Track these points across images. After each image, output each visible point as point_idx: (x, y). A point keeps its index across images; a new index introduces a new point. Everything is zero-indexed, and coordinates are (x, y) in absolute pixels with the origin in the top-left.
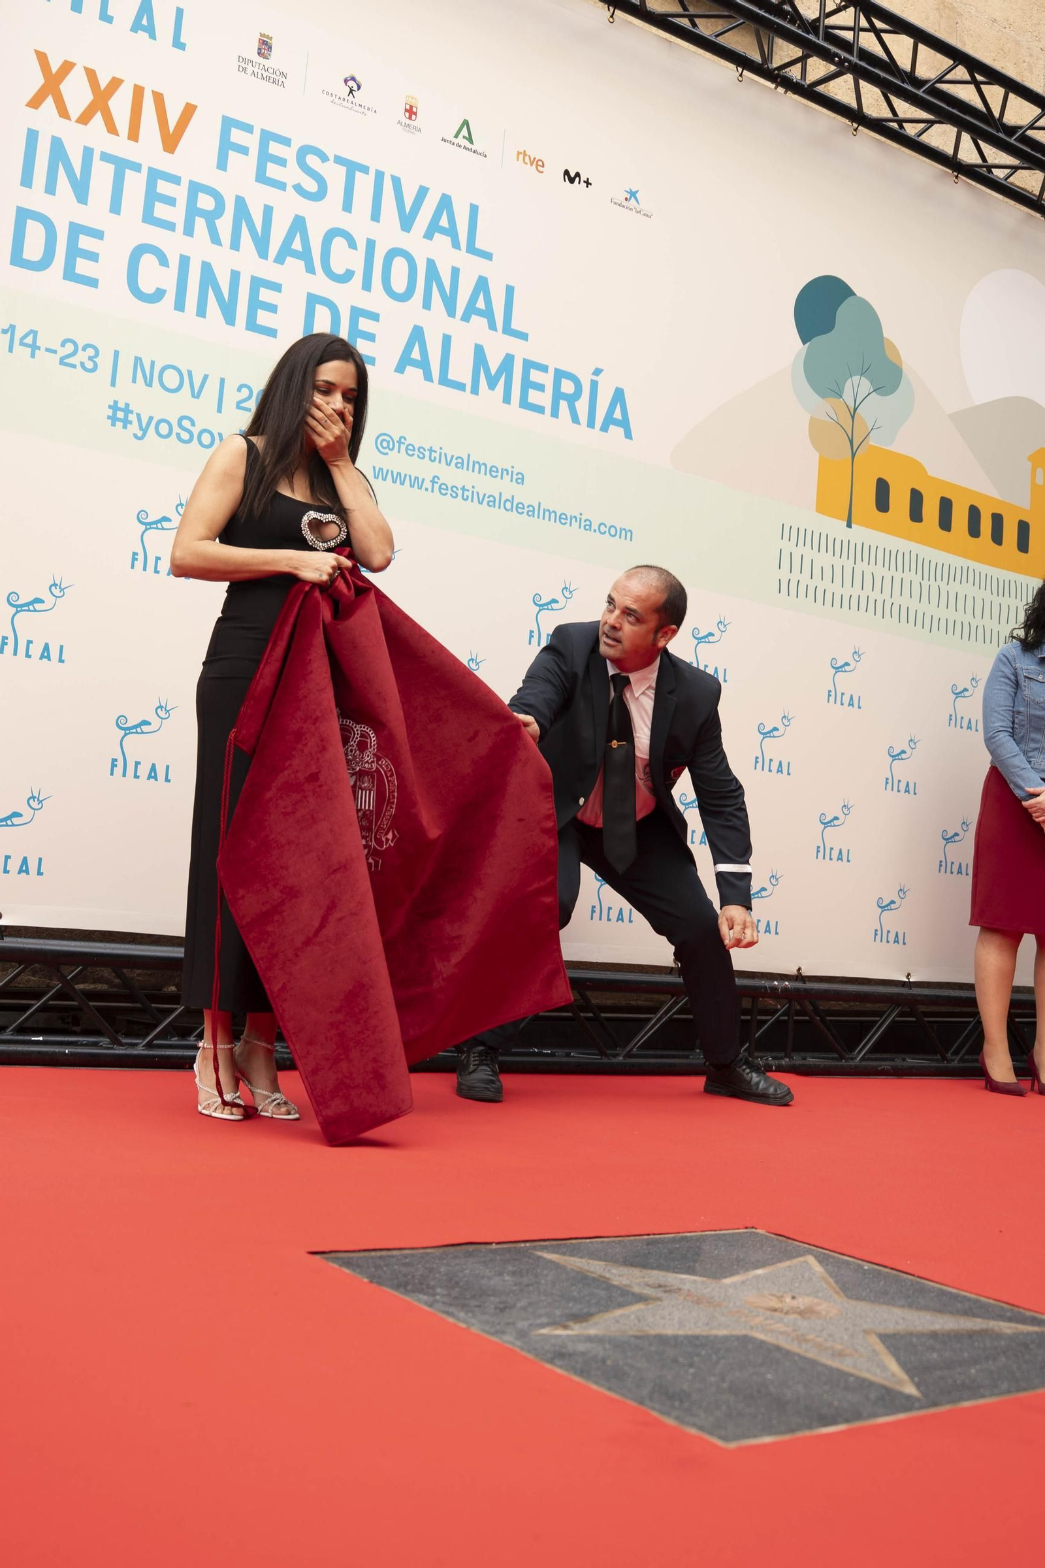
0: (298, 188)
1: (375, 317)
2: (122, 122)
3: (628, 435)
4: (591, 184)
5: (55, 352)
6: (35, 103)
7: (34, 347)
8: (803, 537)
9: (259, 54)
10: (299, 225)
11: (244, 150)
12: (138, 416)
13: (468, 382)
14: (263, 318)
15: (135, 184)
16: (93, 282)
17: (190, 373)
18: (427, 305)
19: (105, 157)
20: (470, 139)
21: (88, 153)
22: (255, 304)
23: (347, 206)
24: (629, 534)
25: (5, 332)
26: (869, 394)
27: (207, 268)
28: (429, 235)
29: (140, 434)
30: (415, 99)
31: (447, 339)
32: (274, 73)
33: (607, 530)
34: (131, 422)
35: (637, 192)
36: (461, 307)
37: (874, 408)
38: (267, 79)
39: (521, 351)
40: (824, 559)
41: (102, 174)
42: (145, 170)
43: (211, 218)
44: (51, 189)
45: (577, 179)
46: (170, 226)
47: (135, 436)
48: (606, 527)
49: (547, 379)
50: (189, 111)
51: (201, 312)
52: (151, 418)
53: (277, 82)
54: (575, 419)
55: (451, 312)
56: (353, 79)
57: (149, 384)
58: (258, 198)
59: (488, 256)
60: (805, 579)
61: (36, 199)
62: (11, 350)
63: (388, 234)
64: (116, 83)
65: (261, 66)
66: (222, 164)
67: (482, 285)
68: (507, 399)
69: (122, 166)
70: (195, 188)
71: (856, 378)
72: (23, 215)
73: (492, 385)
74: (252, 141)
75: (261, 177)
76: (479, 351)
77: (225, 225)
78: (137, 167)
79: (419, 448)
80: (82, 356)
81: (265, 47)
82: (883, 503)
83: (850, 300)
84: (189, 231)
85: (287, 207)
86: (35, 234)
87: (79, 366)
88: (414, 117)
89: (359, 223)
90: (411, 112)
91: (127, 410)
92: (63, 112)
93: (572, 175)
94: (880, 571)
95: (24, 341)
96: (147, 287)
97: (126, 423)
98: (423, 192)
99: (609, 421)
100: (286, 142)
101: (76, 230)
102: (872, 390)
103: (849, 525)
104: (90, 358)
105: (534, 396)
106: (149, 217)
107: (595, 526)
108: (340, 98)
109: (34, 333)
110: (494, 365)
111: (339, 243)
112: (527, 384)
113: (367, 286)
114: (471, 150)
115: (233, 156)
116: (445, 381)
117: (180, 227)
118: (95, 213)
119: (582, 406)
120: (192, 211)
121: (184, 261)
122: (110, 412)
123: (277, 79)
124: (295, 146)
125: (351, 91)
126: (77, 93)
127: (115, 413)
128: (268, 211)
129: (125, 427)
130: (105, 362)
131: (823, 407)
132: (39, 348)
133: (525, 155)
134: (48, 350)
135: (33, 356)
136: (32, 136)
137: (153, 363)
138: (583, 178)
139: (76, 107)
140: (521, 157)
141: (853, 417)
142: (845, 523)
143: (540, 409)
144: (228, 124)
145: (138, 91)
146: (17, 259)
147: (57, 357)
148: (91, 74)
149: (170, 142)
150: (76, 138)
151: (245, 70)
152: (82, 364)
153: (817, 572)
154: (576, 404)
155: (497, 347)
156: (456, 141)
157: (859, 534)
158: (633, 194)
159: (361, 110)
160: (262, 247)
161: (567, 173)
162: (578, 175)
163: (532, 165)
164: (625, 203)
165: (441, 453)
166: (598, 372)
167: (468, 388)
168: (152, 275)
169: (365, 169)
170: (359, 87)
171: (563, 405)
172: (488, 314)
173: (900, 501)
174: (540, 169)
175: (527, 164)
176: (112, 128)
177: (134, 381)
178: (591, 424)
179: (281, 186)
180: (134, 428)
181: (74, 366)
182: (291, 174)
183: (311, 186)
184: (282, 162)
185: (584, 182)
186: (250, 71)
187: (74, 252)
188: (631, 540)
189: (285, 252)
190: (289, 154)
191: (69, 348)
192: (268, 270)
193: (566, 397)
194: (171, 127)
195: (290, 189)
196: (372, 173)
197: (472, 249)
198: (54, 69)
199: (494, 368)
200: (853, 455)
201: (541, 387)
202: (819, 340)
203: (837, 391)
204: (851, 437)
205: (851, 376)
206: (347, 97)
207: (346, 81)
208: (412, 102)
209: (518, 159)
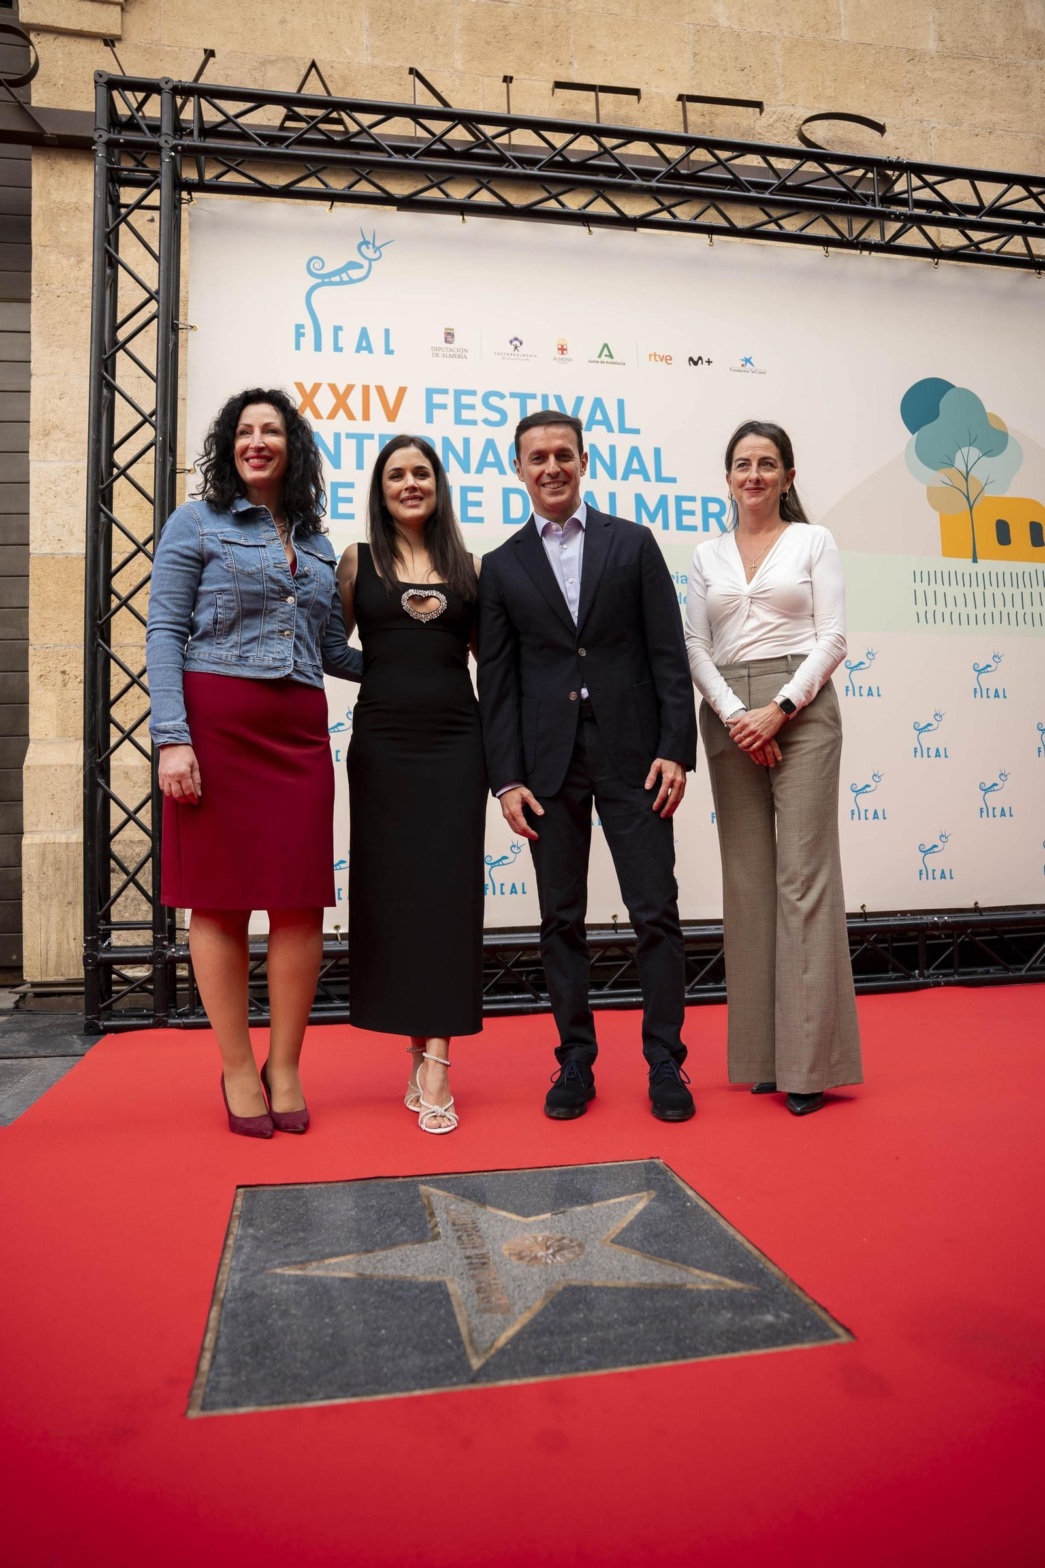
0: (486, 422)
2: (357, 410)
4: (712, 362)
8: (933, 577)
9: (446, 342)
10: (490, 445)
11: (444, 407)
14: (473, 512)
15: (371, 449)
16: (352, 516)
19: (349, 436)
20: (611, 356)
21: (337, 436)
22: (466, 504)
26: (979, 459)
30: (565, 340)
31: (612, 496)
32: (458, 350)
35: (751, 358)
36: (620, 470)
38: (454, 356)
39: (671, 491)
40: (955, 591)
41: (348, 447)
45: (700, 361)
49: (696, 506)
50: (402, 391)
53: (461, 357)
55: (613, 476)
56: (516, 339)
58: (457, 435)
59: (637, 431)
60: (940, 608)
64: (350, 388)
65: (448, 350)
66: (430, 419)
67: (635, 452)
68: (665, 526)
69: (360, 438)
71: (965, 450)
73: (651, 519)
74: (449, 400)
75: (459, 421)
76: (638, 498)
78: (371, 437)
81: (449, 336)
82: (1004, 539)
83: (952, 391)
85: (479, 435)
88: (565, 352)
90: (562, 349)
92: (318, 415)
93: (696, 360)
94: (1008, 591)
102: (981, 455)
103: (975, 561)
105: (687, 520)
108: (508, 354)
110: (652, 505)
112: (680, 513)
114: (612, 363)
115: (436, 412)
118: (347, 472)
123: (461, 354)
124: (480, 394)
125: (516, 348)
126: (325, 401)
128: (466, 441)
131: (938, 477)
133: (655, 355)
138: (705, 359)
139: (325, 410)
140: (653, 357)
141: (966, 480)
142: (971, 560)
143: (694, 528)
144: (430, 392)
145: (366, 389)
148: (333, 387)
149: (392, 415)
150: (327, 429)
151: (437, 355)
153: (951, 601)
154: (722, 518)
155: (653, 492)
156: (599, 360)
157: (984, 566)
158: (748, 360)
159: (525, 358)
160: (465, 466)
162: (700, 358)
163: (662, 360)
164: (743, 369)
169: (534, 396)
170: (521, 343)
172: (643, 471)
173: (1021, 534)
174: (669, 362)
175: (658, 361)
176: (351, 416)
179: (474, 423)
182: (481, 413)
183: (496, 417)
184: (472, 407)
185: (707, 362)
186: (440, 355)
187: (337, 501)
189: (483, 465)
190: (477, 400)
192: (472, 480)
193: (713, 515)
194: (391, 405)
195: (480, 423)
196: (539, 398)
197: (623, 429)
198: (308, 391)
199: (652, 508)
200: (971, 508)
201: (692, 513)
202: (925, 429)
203: (949, 462)
204: (967, 494)
205: (960, 449)
206: (513, 353)
207: (511, 342)
208: (562, 342)
209: (650, 360)
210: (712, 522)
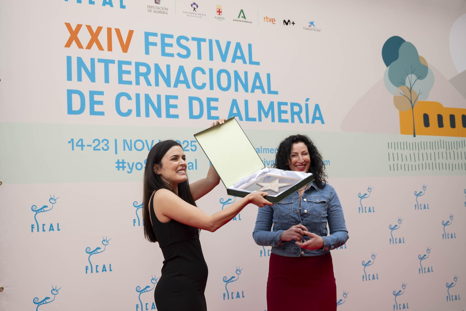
0: (179, 55)
1: (216, 100)
2: (105, 45)
3: (323, 122)
4: (295, 23)
5: (91, 146)
6: (68, 45)
7: (82, 146)
8: (396, 145)
9: (155, 3)
10: (181, 69)
11: (155, 44)
12: (128, 164)
13: (257, 117)
14: (172, 111)
16: (102, 114)
17: (146, 141)
18: (236, 90)
19: (100, 61)
20: (244, 17)
21: (92, 60)
22: (169, 106)
23: (199, 57)
24: (328, 162)
25: (69, 142)
26: (416, 80)
27: (147, 97)
28: (233, 61)
29: (130, 171)
30: (220, 6)
31: (246, 102)
32: (163, 9)
34: (125, 167)
35: (313, 22)
36: (250, 86)
37: (418, 86)
38: (160, 12)
39: (276, 99)
40: (406, 153)
41: (100, 68)
42: (116, 62)
43: (146, 75)
44: (80, 79)
45: (289, 23)
46: (130, 83)
47: (128, 172)
49: (288, 108)
50: (131, 33)
51: (147, 115)
52: (133, 163)
53: (164, 13)
54: (301, 121)
55: (246, 90)
56: (195, 4)
57: (131, 150)
58: (163, 62)
59: (258, 63)
60: (400, 162)
61: (74, 85)
62: (73, 149)
63: (217, 64)
64: (100, 29)
65: (157, 8)
66: (147, 52)
67: (257, 76)
68: (273, 120)
69: (107, 63)
70: (138, 65)
71: (410, 76)
72: (70, 93)
73: (266, 116)
74: (157, 40)
75: (164, 54)
76: (260, 104)
77: (152, 77)
78: (113, 62)
80: (102, 145)
82: (427, 123)
83: (404, 43)
84: (138, 83)
85: (175, 63)
86: (76, 98)
87: (101, 149)
88: (221, 13)
89: (205, 63)
90: (219, 12)
91: (123, 162)
92: (80, 46)
93: (287, 22)
94: (429, 151)
95: (78, 144)
96: (124, 110)
97: (123, 167)
98: (229, 44)
99: (315, 118)
100: (171, 36)
101: (92, 94)
102: (417, 78)
103: (415, 136)
104: (106, 145)
105: (284, 116)
106: (121, 81)
108: (190, 13)
109: (82, 140)
110: (266, 107)
111: (198, 73)
112: (280, 112)
113: (212, 88)
114: (245, 22)
115: (151, 48)
116: (248, 119)
117: (134, 82)
118: (99, 85)
119: (303, 115)
120: (138, 74)
121: (138, 96)
122: (117, 165)
123: (164, 11)
124: (175, 37)
125: (194, 9)
126: (84, 37)
127: (118, 165)
128: (168, 67)
129: (123, 169)
130: (112, 145)
131: (398, 91)
132: (84, 146)
133: (267, 18)
134: (88, 146)
135: (82, 149)
136: (69, 59)
137: (131, 141)
138: (291, 22)
139: (85, 44)
140: (266, 19)
141: (410, 92)
142: (413, 135)
143: (287, 121)
144: (147, 35)
145: (109, 30)
146: (70, 111)
147: (92, 148)
148: (89, 28)
149: (125, 48)
150: (87, 55)
151: (151, 11)
152: (103, 148)
153: (404, 158)
154: (301, 115)
155: (266, 100)
156: (239, 19)
157: (420, 138)
158: (312, 23)
159: (200, 16)
160: (168, 82)
161: (284, 21)
162: (289, 21)
163: (270, 21)
164: (309, 28)
166: (307, 100)
167: (257, 119)
168: (126, 105)
169: (204, 40)
170: (197, 7)
171: (296, 117)
172: (261, 87)
173: (433, 121)
174: (274, 22)
175: (268, 22)
176: (101, 48)
177: (124, 150)
178: (308, 122)
179: (172, 55)
180: (127, 169)
181: (99, 150)
182: (176, 49)
183: (184, 52)
184: (171, 45)
185: (292, 23)
186: (153, 11)
187: (93, 103)
189: (178, 82)
190: (173, 41)
191: (97, 143)
192: (172, 91)
193: (296, 113)
194: (125, 41)
195: (175, 55)
196: (207, 41)
197: (251, 62)
198: (74, 29)
199: (266, 109)
200: (413, 107)
201: (286, 112)
202: (393, 64)
203: (404, 83)
204: (410, 100)
205: (408, 75)
206: (193, 12)
207: (192, 5)
208: (219, 8)
209: (264, 21)
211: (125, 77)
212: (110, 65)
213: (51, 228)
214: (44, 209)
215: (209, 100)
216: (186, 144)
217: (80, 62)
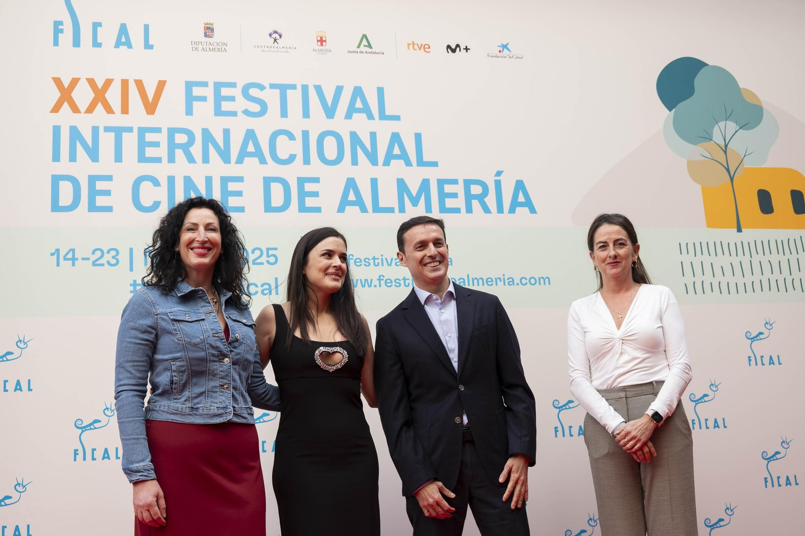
0: (247, 112)
1: (316, 180)
2: (116, 103)
3: (533, 211)
4: (469, 49)
5: (88, 259)
6: (56, 109)
7: (74, 259)
8: (699, 248)
9: (205, 36)
10: (250, 135)
11: (203, 99)
13: (396, 206)
14: (232, 201)
15: (130, 142)
16: (109, 209)
18: (355, 162)
19: (107, 129)
20: (370, 46)
21: (95, 130)
22: (226, 194)
23: (284, 113)
24: (547, 280)
25: (52, 254)
26: (736, 132)
27: (188, 180)
28: (348, 116)
30: (323, 32)
31: (374, 182)
32: (218, 44)
33: (528, 281)
35: (508, 44)
36: (381, 156)
38: (214, 50)
39: (434, 174)
40: (722, 260)
41: (107, 142)
42: (135, 131)
43: (186, 147)
44: (73, 158)
45: (458, 49)
46: (158, 160)
48: (526, 279)
49: (458, 189)
50: (161, 85)
53: (221, 50)
54: (487, 210)
55: (374, 162)
56: (276, 32)
58: (217, 127)
59: (397, 118)
60: (708, 278)
61: (64, 167)
62: (58, 265)
63: (318, 122)
64: (108, 82)
65: (208, 44)
66: (189, 111)
67: (396, 138)
68: (428, 210)
69: (118, 132)
70: (172, 132)
71: (722, 124)
72: (56, 180)
73: (414, 204)
74: (209, 92)
75: (218, 112)
76: (401, 183)
77: (196, 150)
78: (130, 130)
79: (365, 259)
80: (108, 257)
81: (209, 30)
82: (766, 207)
83: (705, 68)
84: (172, 159)
85: (238, 127)
86: (66, 189)
87: (106, 264)
88: (324, 43)
89: (295, 122)
90: (322, 41)
92: (75, 109)
93: (453, 47)
94: (775, 258)
95: (67, 257)
96: (147, 203)
98: (339, 90)
99: (514, 205)
101: (93, 179)
102: (738, 128)
103: (739, 230)
104: (113, 257)
105: (451, 203)
107: (517, 281)
108: (268, 47)
109: (73, 250)
110: (414, 189)
111: (282, 140)
113: (307, 161)
114: (371, 53)
115: (196, 104)
116: (377, 209)
117: (165, 159)
119: (491, 200)
120: (172, 146)
121: (171, 179)
122: (132, 288)
123: (221, 48)
124: (240, 86)
125: (275, 40)
126: (83, 95)
128: (226, 132)
130: (124, 257)
131: (697, 151)
132: (77, 259)
133: (413, 44)
134: (83, 259)
135: (73, 265)
136: (57, 130)
138: (462, 47)
139: (83, 105)
140: (411, 46)
141: (725, 152)
142: (736, 230)
143: (457, 211)
144: (189, 85)
145: (125, 83)
146: (56, 207)
147: (90, 262)
148: (91, 82)
149: (151, 107)
150: (85, 123)
151: (197, 49)
152: (108, 262)
153: (718, 271)
154: (485, 199)
155: (414, 177)
156: (359, 50)
157: (749, 234)
158: (505, 47)
159: (285, 50)
160: (225, 157)
162: (458, 46)
163: (420, 49)
164: (500, 54)
165: (382, 259)
166: (499, 173)
167: (397, 210)
168: (149, 194)
169: (294, 87)
170: (281, 36)
172: (404, 156)
173: (782, 202)
174: (427, 50)
175: (416, 50)
176: (109, 110)
178: (500, 210)
179: (234, 114)
181: (103, 265)
182: (241, 104)
183: (256, 108)
184: (232, 99)
185: (464, 49)
186: (200, 49)
187: (94, 194)
188: (549, 284)
189: (243, 154)
190: (237, 92)
191: (98, 254)
192: (232, 170)
193: (476, 197)
194: (150, 99)
195: (240, 114)
196: (299, 88)
197: (383, 116)
198: (66, 85)
199: (414, 191)
200: (732, 179)
201: (455, 195)
202: (682, 105)
203: (709, 137)
204: (726, 167)
205: (717, 123)
206: (273, 45)
207: (270, 35)
208: (322, 34)
209: (409, 49)
210: (475, 204)
211: (150, 152)
212: (124, 134)
213: (18, 387)
214: (7, 357)
215: (301, 181)
216: (258, 253)
217: (75, 133)
